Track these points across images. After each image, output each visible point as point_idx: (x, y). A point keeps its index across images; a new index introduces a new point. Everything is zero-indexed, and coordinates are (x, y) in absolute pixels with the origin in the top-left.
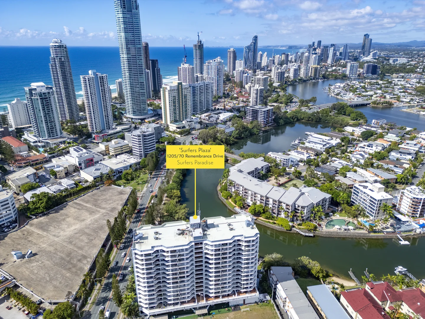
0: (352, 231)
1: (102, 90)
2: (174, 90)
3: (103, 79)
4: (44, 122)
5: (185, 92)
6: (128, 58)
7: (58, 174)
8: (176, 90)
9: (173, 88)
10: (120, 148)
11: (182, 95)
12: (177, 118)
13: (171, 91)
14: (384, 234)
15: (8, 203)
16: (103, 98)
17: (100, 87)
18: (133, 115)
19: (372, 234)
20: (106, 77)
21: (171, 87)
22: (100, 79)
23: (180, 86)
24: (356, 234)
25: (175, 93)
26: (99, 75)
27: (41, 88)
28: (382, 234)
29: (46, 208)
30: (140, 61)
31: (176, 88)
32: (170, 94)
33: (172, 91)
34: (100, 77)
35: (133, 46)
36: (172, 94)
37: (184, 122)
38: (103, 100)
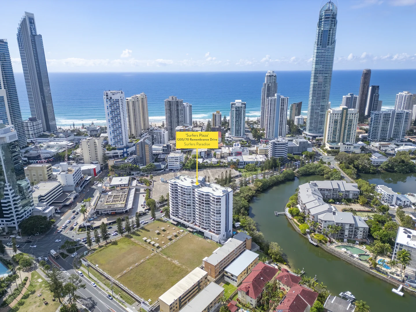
0: (355, 259)
1: (281, 108)
2: (337, 114)
3: (284, 100)
4: (234, 125)
5: (351, 117)
6: (314, 85)
7: (216, 155)
8: (339, 114)
9: (336, 112)
10: (264, 150)
11: (346, 119)
12: (337, 139)
13: (333, 115)
14: (387, 277)
15: (178, 159)
16: (281, 115)
17: (280, 106)
18: (309, 132)
19: (374, 271)
20: (287, 99)
21: (333, 111)
22: (282, 100)
23: (345, 111)
24: (356, 262)
25: (338, 116)
26: (282, 97)
27: (239, 104)
28: (385, 276)
29: (191, 168)
30: (324, 88)
31: (340, 113)
32: (332, 117)
33: (335, 114)
34: (282, 99)
35: (321, 75)
36: (334, 117)
37: (339, 144)
38: (281, 116)
